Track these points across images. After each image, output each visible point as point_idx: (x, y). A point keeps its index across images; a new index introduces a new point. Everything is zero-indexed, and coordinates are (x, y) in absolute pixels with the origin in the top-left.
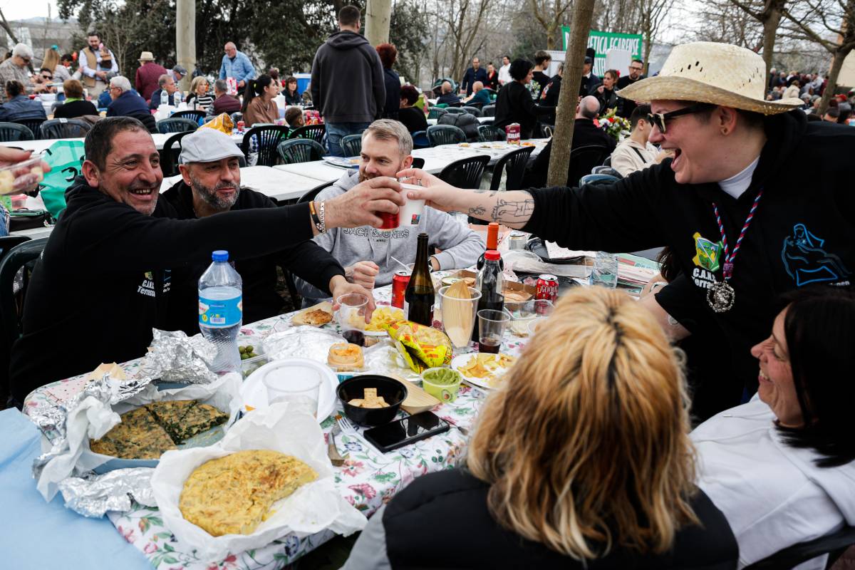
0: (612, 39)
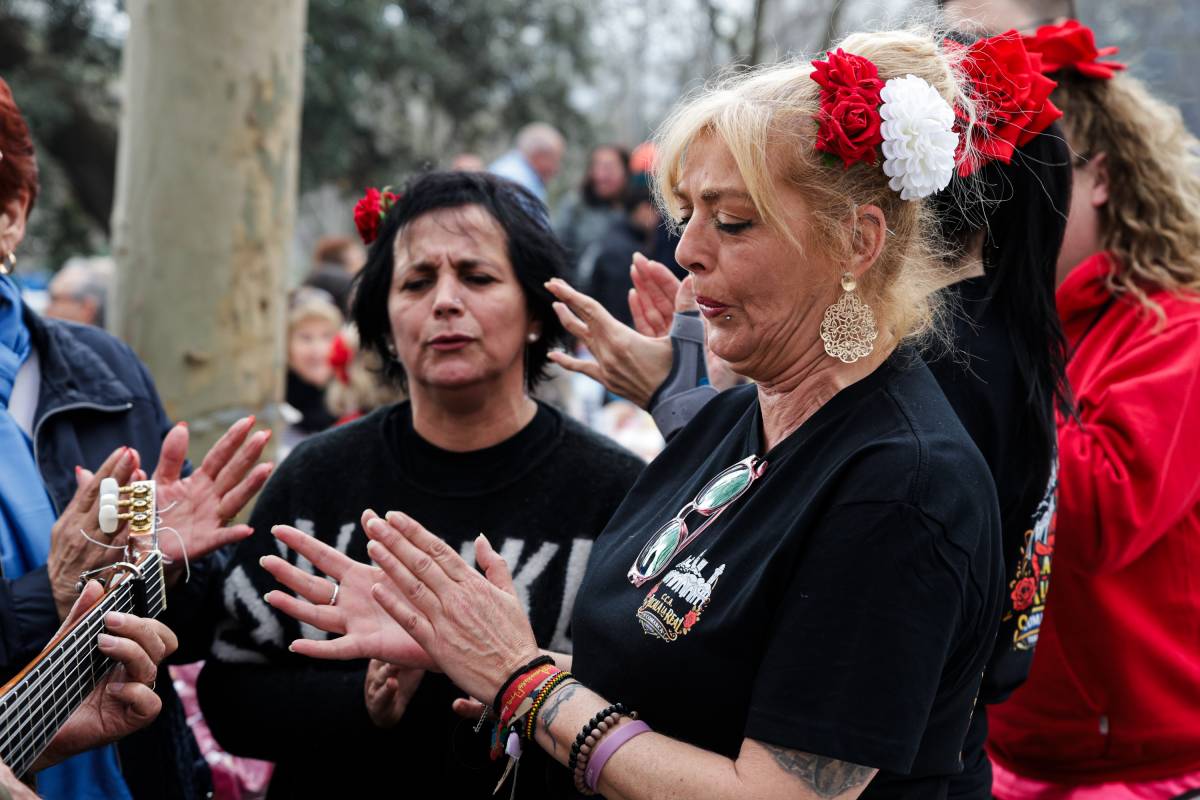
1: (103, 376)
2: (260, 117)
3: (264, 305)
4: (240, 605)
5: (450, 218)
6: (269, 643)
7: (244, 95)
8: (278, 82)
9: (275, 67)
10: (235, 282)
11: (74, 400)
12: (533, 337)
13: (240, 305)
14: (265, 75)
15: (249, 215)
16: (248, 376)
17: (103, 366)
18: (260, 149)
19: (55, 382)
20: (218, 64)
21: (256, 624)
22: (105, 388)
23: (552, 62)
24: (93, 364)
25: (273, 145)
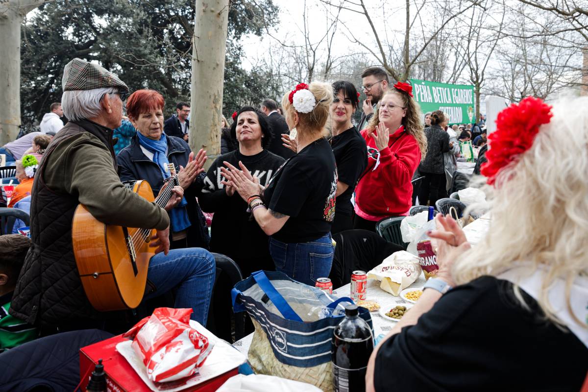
0: (453, 89)
1: (180, 146)
2: (215, 101)
3: (217, 136)
4: (207, 182)
5: (248, 112)
6: (212, 189)
7: (213, 98)
8: (219, 95)
9: (218, 92)
10: (211, 132)
11: (174, 151)
12: (263, 136)
13: (212, 136)
14: (216, 94)
15: (214, 119)
16: (214, 149)
17: (180, 144)
18: (216, 107)
19: (171, 148)
20: (208, 92)
21: (210, 185)
22: (180, 148)
23: (273, 93)
24: (178, 144)
25: (218, 107)
